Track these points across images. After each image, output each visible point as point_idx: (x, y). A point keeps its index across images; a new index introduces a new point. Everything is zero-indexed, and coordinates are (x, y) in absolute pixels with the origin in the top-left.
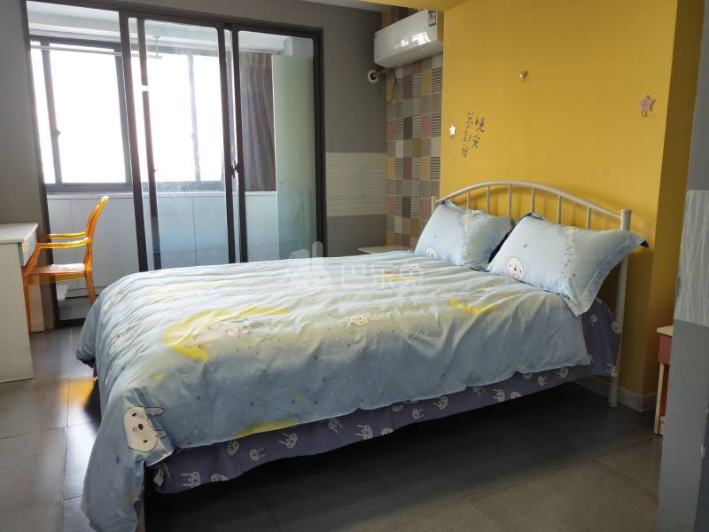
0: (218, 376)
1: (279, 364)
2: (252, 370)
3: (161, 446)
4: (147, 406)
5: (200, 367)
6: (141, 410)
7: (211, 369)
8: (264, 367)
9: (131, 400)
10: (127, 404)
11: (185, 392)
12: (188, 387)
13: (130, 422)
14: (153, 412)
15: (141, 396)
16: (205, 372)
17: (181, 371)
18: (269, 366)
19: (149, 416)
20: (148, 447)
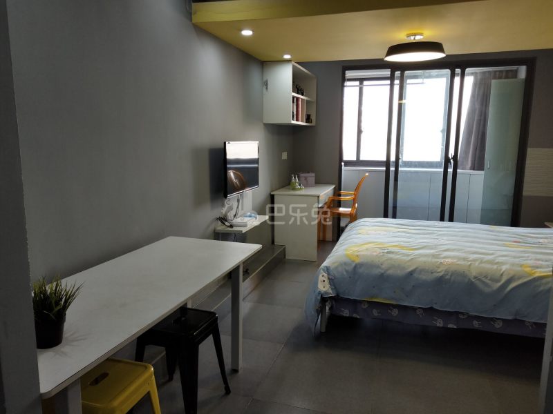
0: (361, 270)
1: (390, 272)
2: (376, 272)
3: (330, 291)
4: (329, 274)
5: (354, 265)
6: (326, 275)
7: (358, 266)
8: (383, 271)
9: (323, 270)
10: (322, 271)
11: (345, 273)
12: (347, 271)
13: (321, 278)
14: (330, 277)
15: (327, 269)
16: (355, 267)
17: (345, 264)
18: (385, 272)
19: (329, 278)
20: (324, 290)
